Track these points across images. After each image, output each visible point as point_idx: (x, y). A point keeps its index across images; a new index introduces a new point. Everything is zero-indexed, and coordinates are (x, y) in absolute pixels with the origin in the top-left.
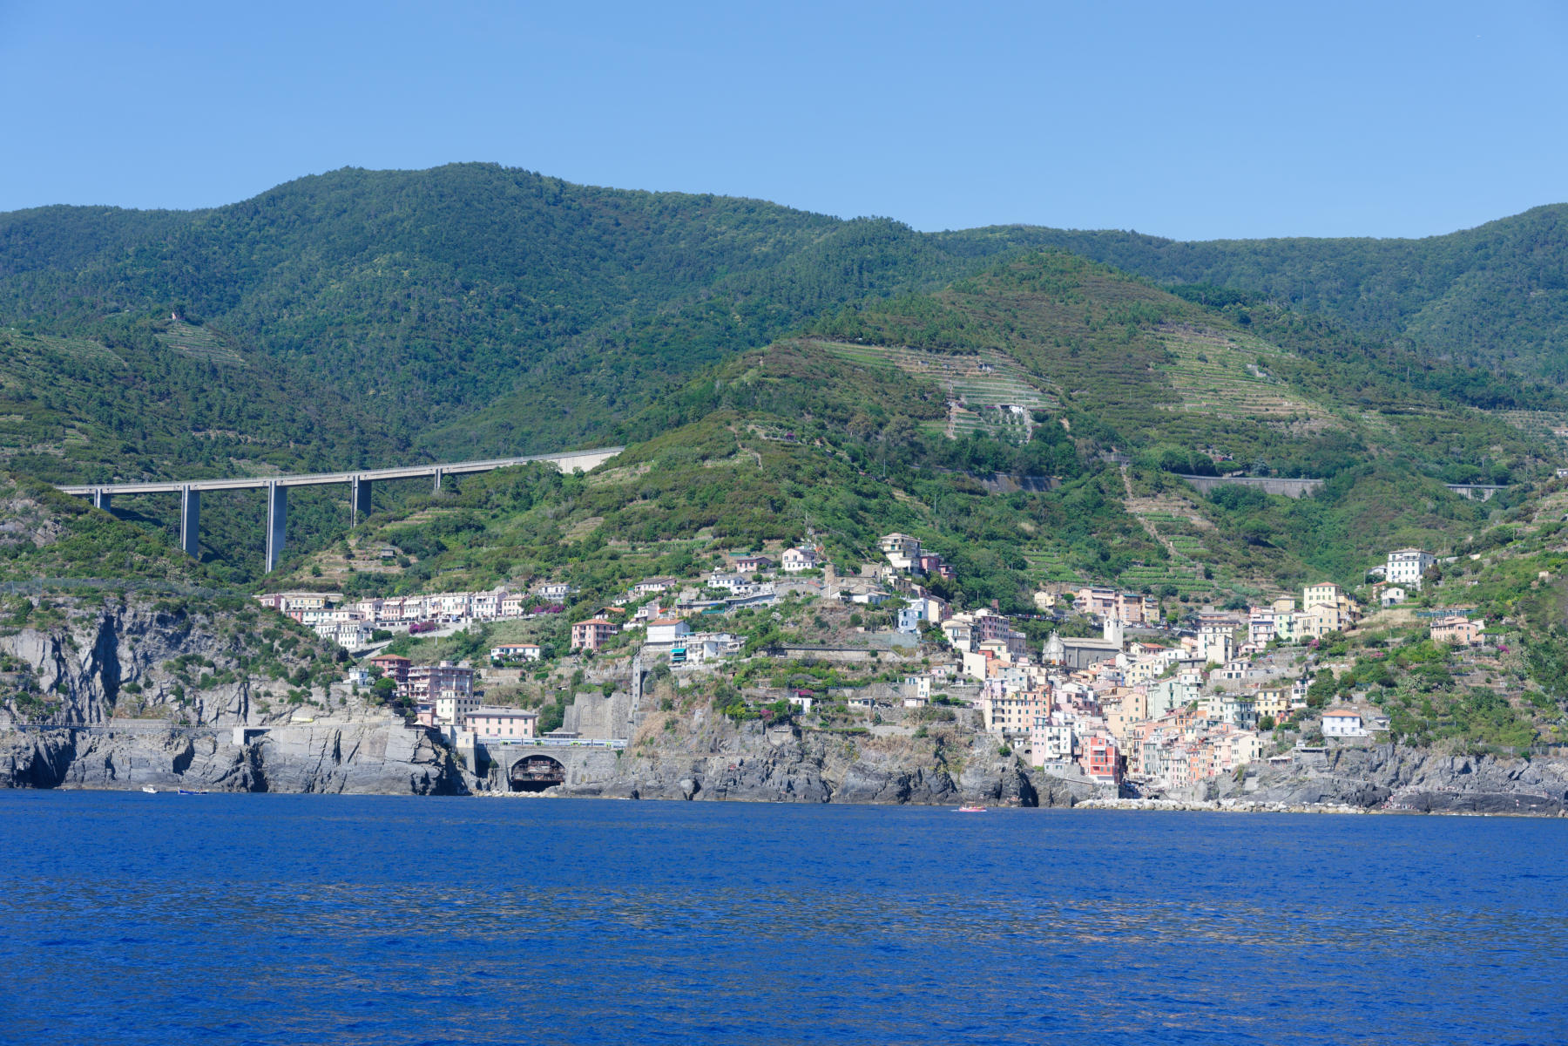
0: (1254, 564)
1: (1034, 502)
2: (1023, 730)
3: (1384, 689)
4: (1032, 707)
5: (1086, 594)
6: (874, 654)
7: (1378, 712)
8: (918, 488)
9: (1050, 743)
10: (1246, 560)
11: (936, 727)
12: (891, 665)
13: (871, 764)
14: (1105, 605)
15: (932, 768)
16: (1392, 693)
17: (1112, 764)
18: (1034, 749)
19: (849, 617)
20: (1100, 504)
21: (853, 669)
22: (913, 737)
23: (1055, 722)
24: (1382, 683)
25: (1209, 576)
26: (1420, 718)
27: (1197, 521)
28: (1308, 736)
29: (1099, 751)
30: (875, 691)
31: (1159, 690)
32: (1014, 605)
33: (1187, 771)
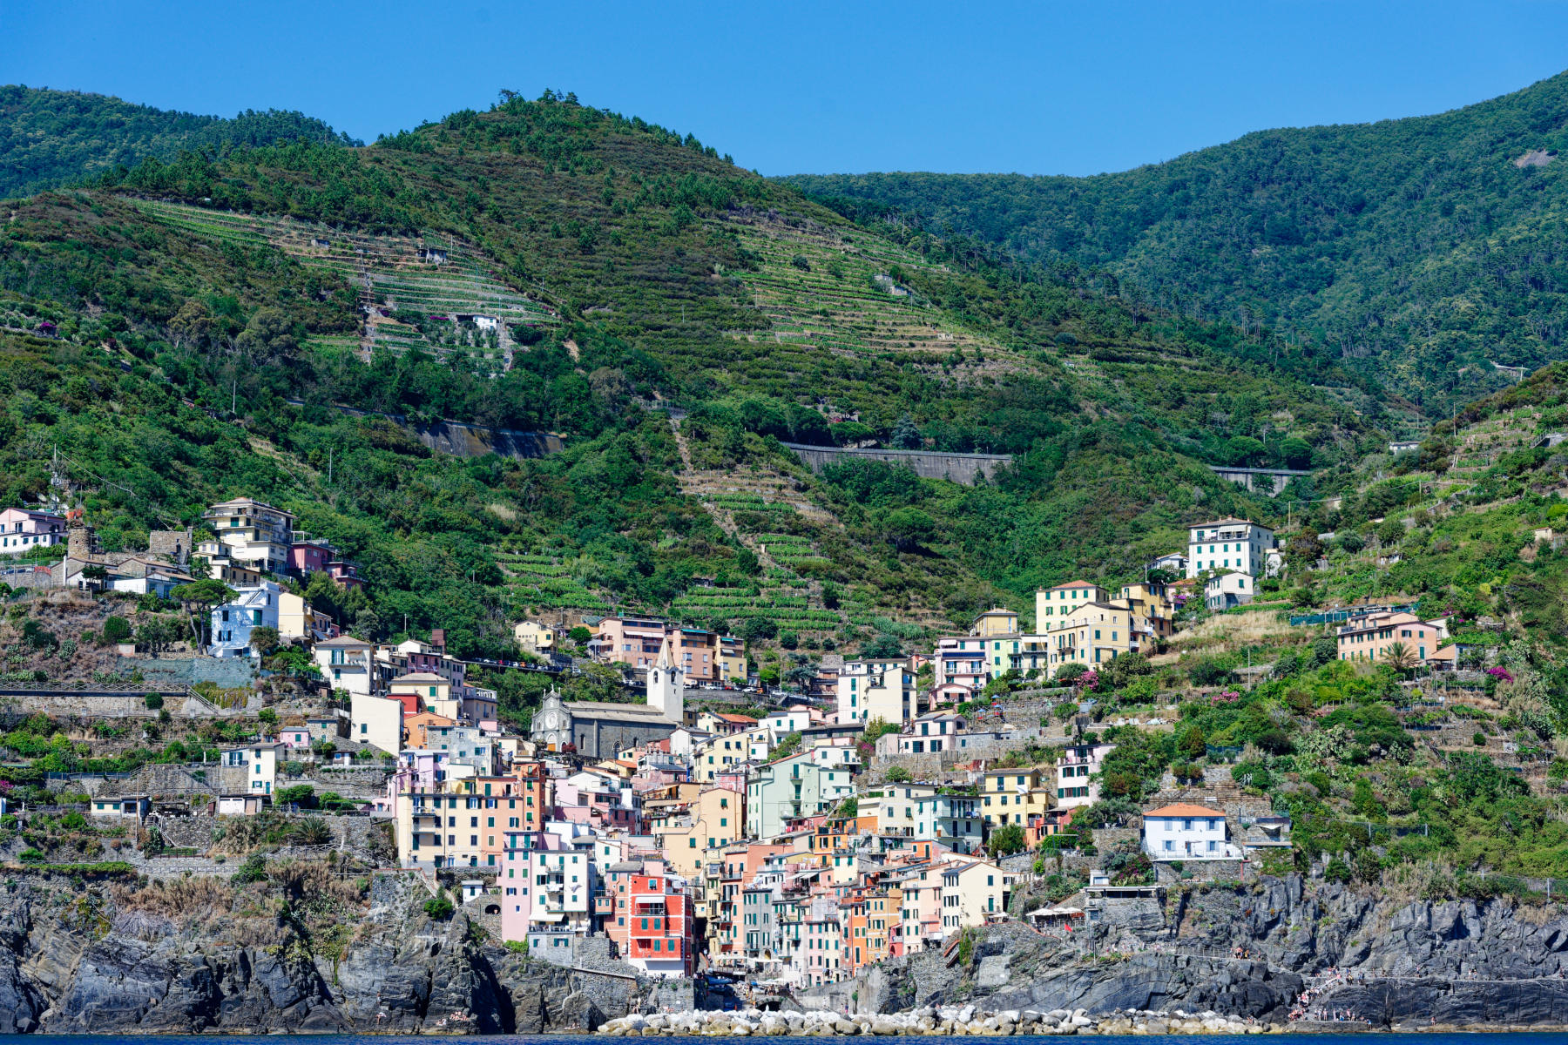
0: (909, 584)
1: (516, 475)
2: (482, 862)
3: (1271, 759)
4: (503, 812)
5: (612, 628)
6: (155, 702)
7: (1263, 807)
8: (300, 439)
9: (541, 890)
10: (893, 577)
11: (285, 858)
12: (191, 724)
13: (137, 944)
14: (647, 649)
15: (273, 948)
16: (1287, 767)
17: (678, 934)
18: (507, 903)
19: (101, 623)
20: (633, 479)
21: (106, 733)
22: (234, 881)
23: (552, 843)
24: (1265, 744)
25: (832, 602)
26: (1352, 819)
27: (806, 510)
28: (1116, 861)
29: (650, 905)
30: (153, 781)
31: (772, 780)
32: (474, 643)
33: (842, 947)
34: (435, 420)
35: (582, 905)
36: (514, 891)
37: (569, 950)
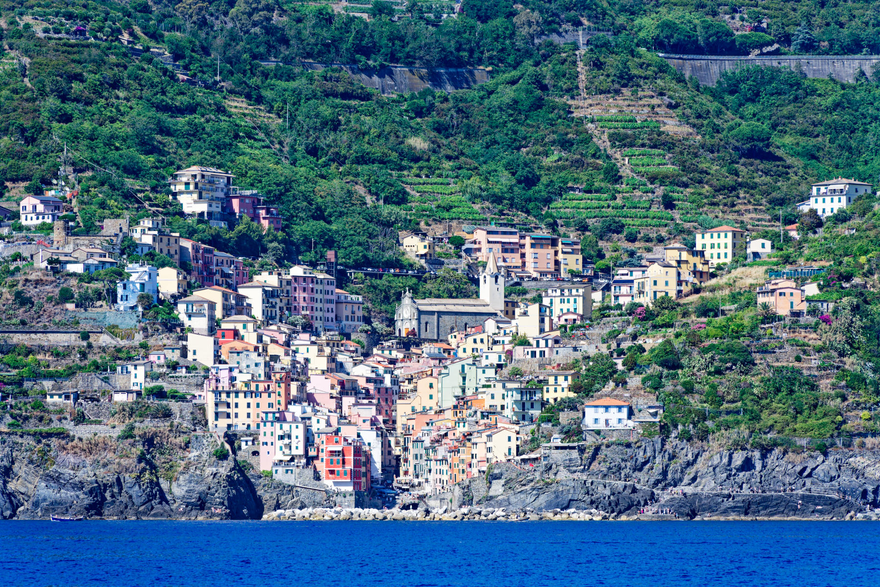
1: (445, 106)
2: (253, 427)
3: (665, 372)
4: (264, 400)
5: (480, 235)
6: (85, 336)
7: (652, 400)
8: (267, 94)
11: (148, 425)
12: (103, 349)
13: (68, 472)
15: (134, 475)
16: (674, 377)
17: (350, 466)
18: (263, 450)
19: (57, 291)
20: (538, 104)
21: (58, 355)
22: (119, 437)
23: (289, 416)
24: (665, 364)
25: (669, 204)
26: (699, 406)
27: (673, 127)
28: (565, 430)
29: (335, 452)
30: (81, 382)
31: (448, 374)
32: (364, 256)
33: (449, 473)
34: (382, 66)
35: (301, 451)
36: (266, 444)
37: (293, 476)
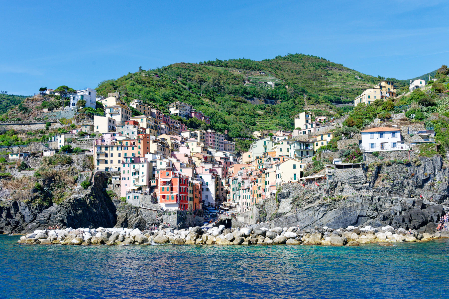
3: (425, 108)
4: (130, 151)
5: (279, 133)
6: (48, 125)
7: (420, 127)
8: (216, 99)
9: (133, 178)
15: (27, 201)
17: (176, 192)
19: (42, 104)
27: (331, 112)
31: (256, 146)
34: (251, 97)
35: (146, 183)
36: (125, 179)
37: (139, 200)
